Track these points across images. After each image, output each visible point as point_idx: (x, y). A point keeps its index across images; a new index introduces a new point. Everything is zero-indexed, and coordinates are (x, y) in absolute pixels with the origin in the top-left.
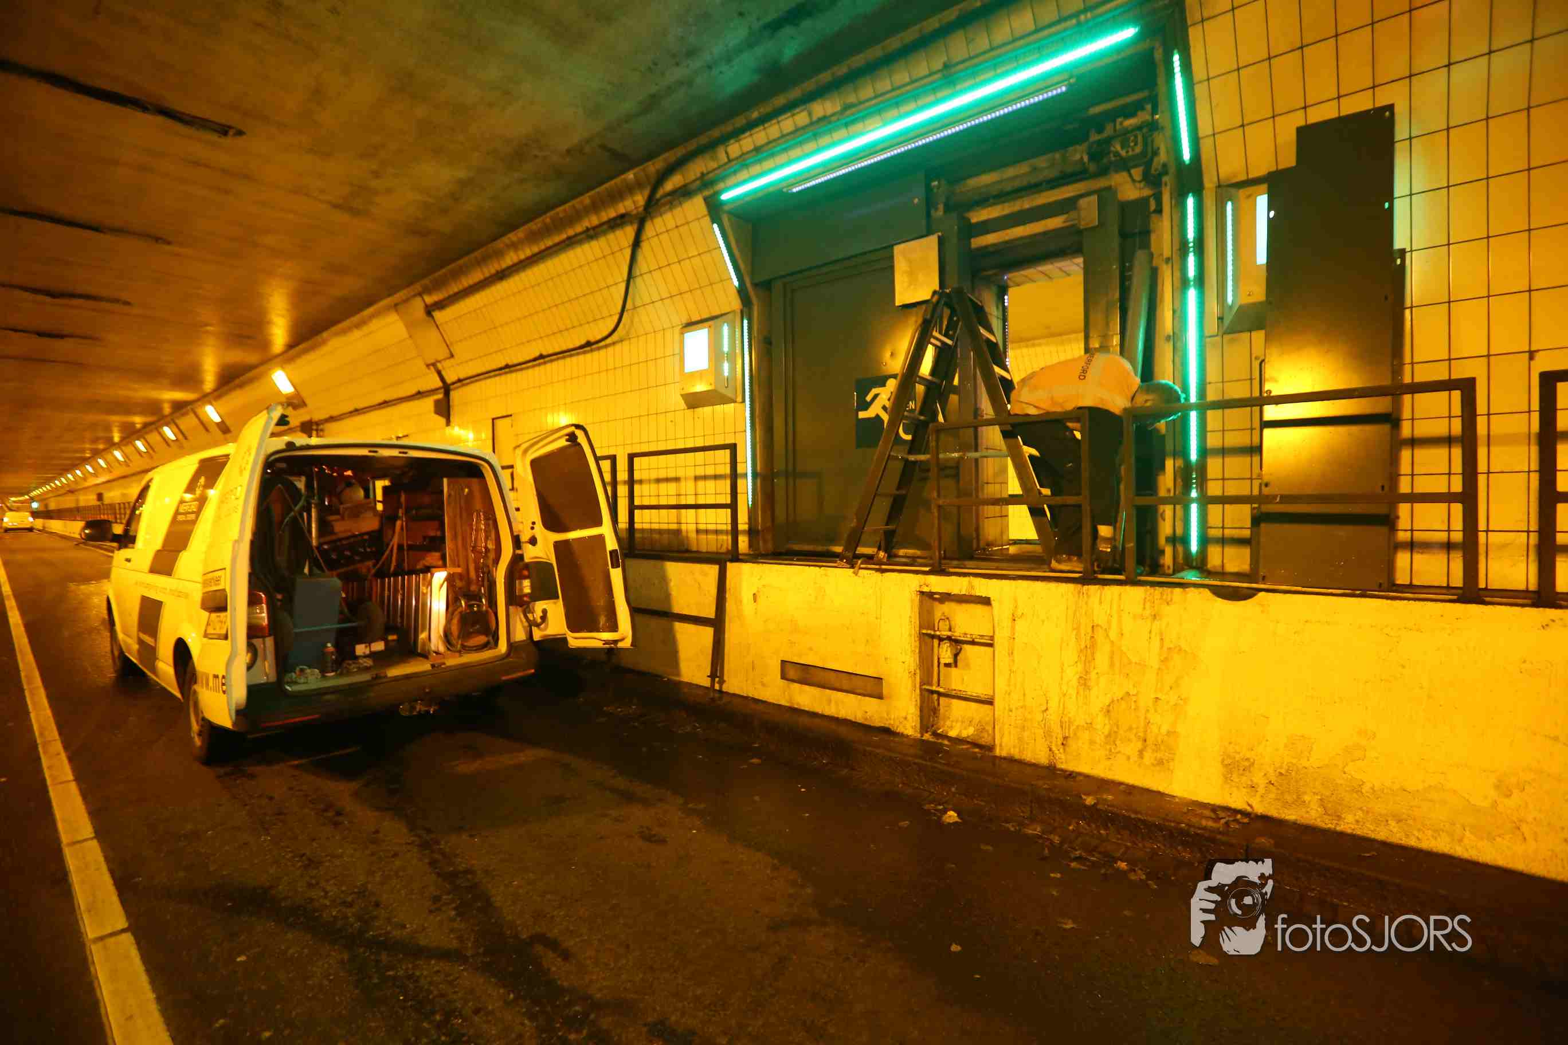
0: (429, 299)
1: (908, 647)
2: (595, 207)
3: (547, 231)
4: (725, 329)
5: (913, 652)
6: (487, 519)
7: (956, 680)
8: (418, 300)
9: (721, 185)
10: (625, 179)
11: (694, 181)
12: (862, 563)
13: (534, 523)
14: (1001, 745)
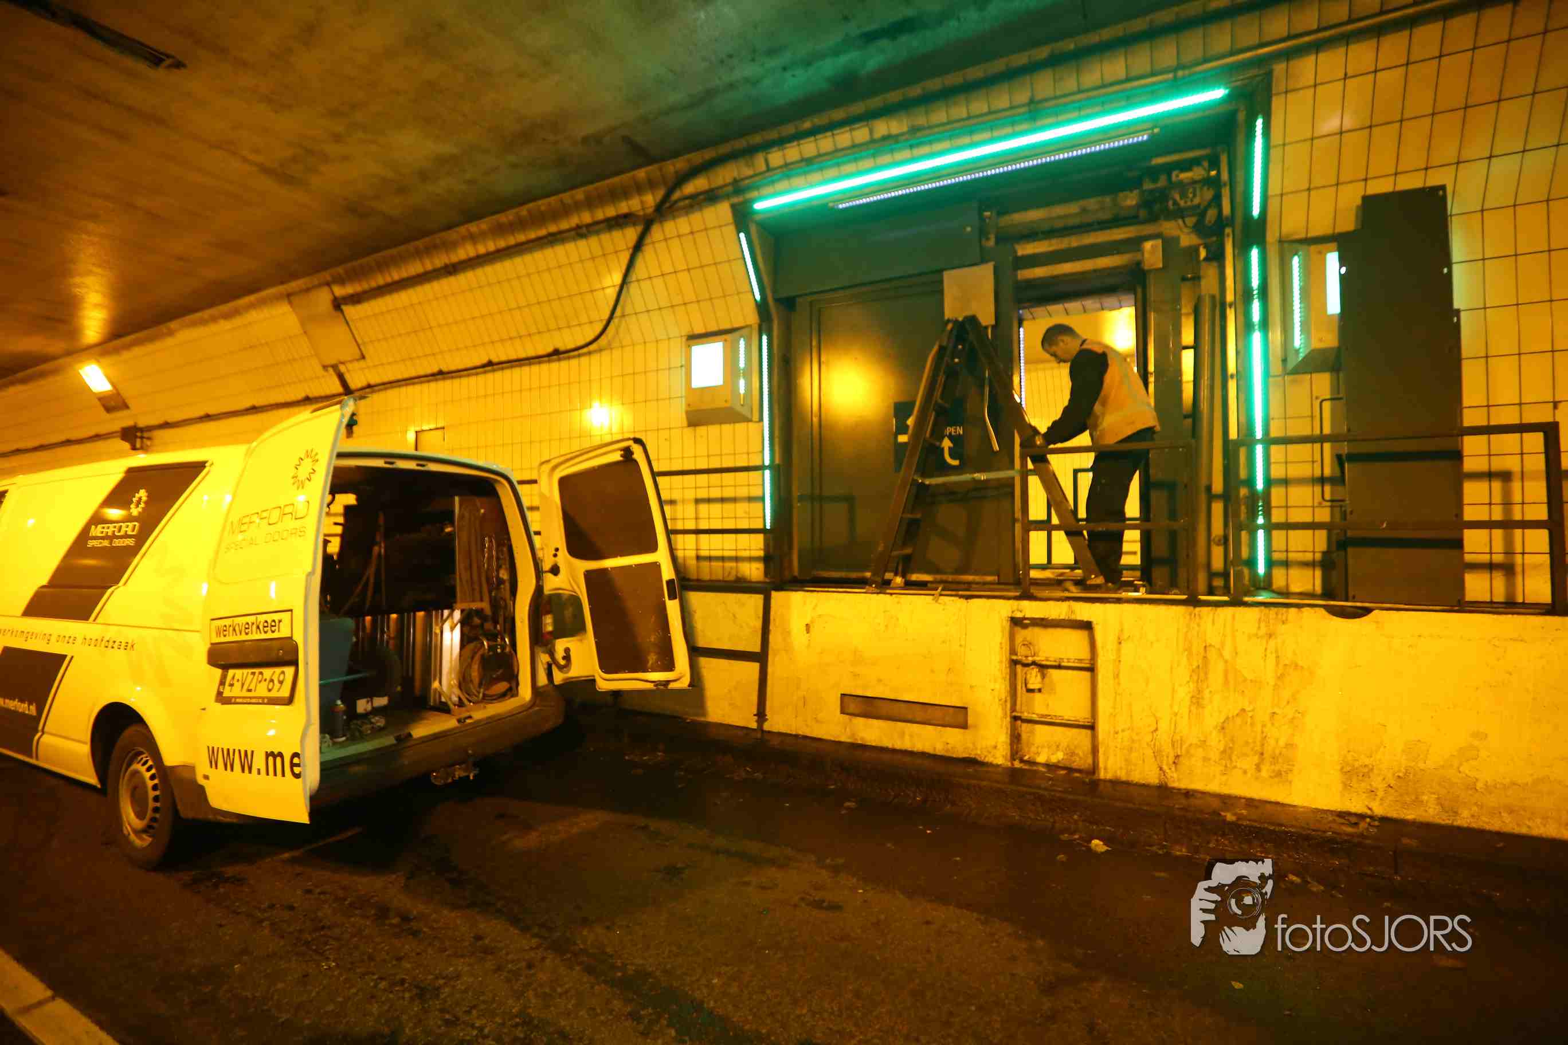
0: (339, 291)
1: (998, 674)
2: (590, 203)
3: (522, 224)
4: (742, 343)
5: (1004, 679)
6: (499, 545)
7: (1039, 706)
8: (326, 289)
9: (755, 194)
10: (634, 178)
11: (725, 186)
12: (943, 590)
13: (557, 550)
14: (1105, 769)
